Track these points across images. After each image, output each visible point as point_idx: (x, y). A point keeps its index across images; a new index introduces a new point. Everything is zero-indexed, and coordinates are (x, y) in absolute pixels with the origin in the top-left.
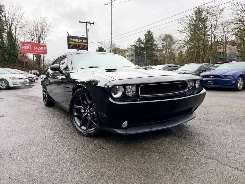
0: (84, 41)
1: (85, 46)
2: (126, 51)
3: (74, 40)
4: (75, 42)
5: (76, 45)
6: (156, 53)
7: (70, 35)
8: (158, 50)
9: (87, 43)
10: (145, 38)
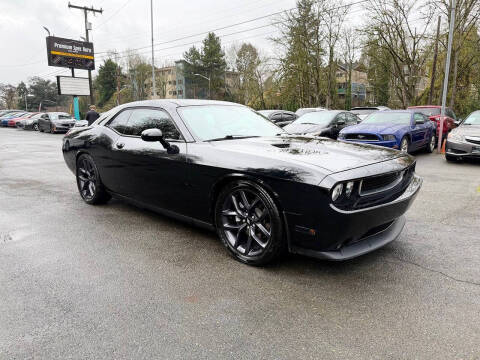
0: (85, 50)
1: (87, 61)
2: (166, 73)
3: (61, 46)
4: (66, 51)
5: (67, 58)
6: (227, 79)
7: (52, 35)
8: (229, 75)
9: (92, 54)
10: (205, 49)
